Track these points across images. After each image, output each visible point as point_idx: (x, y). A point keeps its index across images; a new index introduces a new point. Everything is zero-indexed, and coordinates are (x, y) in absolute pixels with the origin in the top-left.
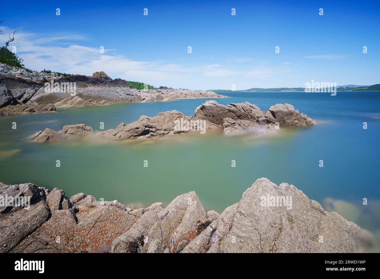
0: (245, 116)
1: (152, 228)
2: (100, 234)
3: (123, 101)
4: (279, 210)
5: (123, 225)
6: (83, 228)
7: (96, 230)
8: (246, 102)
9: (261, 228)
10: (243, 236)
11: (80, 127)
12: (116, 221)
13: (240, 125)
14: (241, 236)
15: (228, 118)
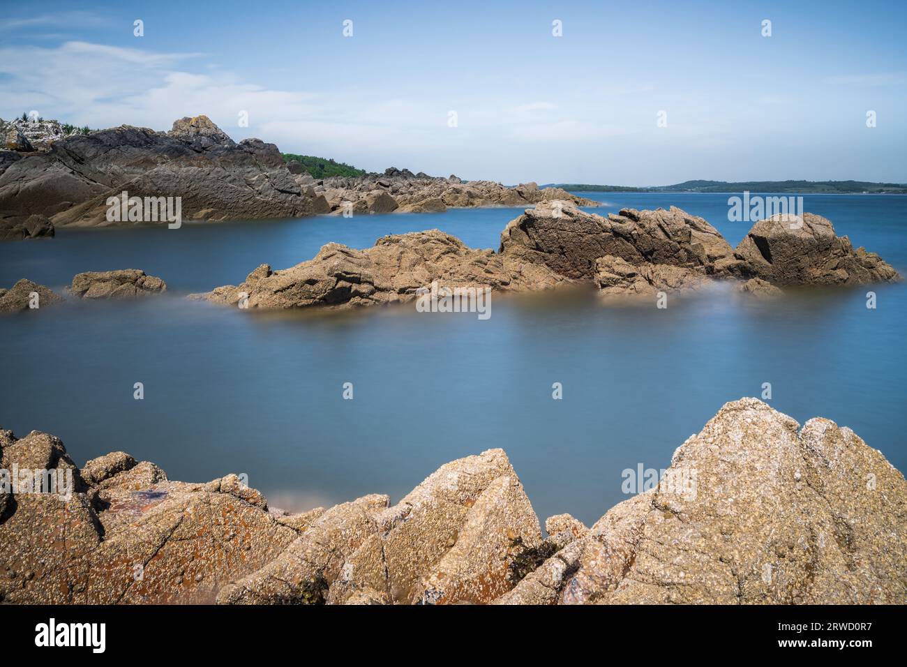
0: (668, 251)
1: (354, 555)
2: (177, 582)
3: (269, 212)
4: (806, 505)
5: (256, 557)
6: (119, 556)
7: (164, 566)
8: (671, 207)
9: (742, 557)
10: (676, 580)
11: (126, 278)
12: (232, 542)
13: (650, 282)
14: (670, 581)
15: (612, 257)
